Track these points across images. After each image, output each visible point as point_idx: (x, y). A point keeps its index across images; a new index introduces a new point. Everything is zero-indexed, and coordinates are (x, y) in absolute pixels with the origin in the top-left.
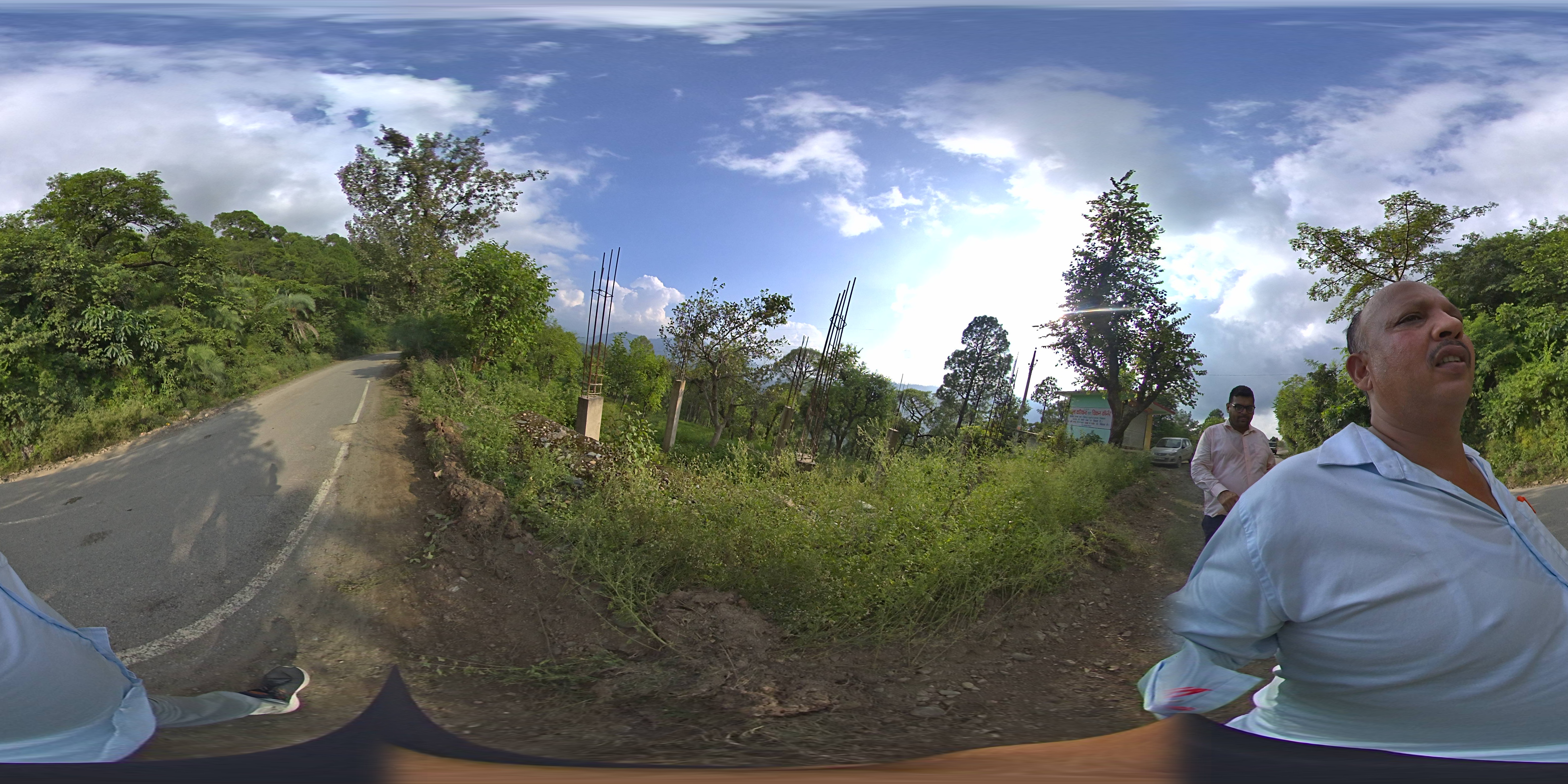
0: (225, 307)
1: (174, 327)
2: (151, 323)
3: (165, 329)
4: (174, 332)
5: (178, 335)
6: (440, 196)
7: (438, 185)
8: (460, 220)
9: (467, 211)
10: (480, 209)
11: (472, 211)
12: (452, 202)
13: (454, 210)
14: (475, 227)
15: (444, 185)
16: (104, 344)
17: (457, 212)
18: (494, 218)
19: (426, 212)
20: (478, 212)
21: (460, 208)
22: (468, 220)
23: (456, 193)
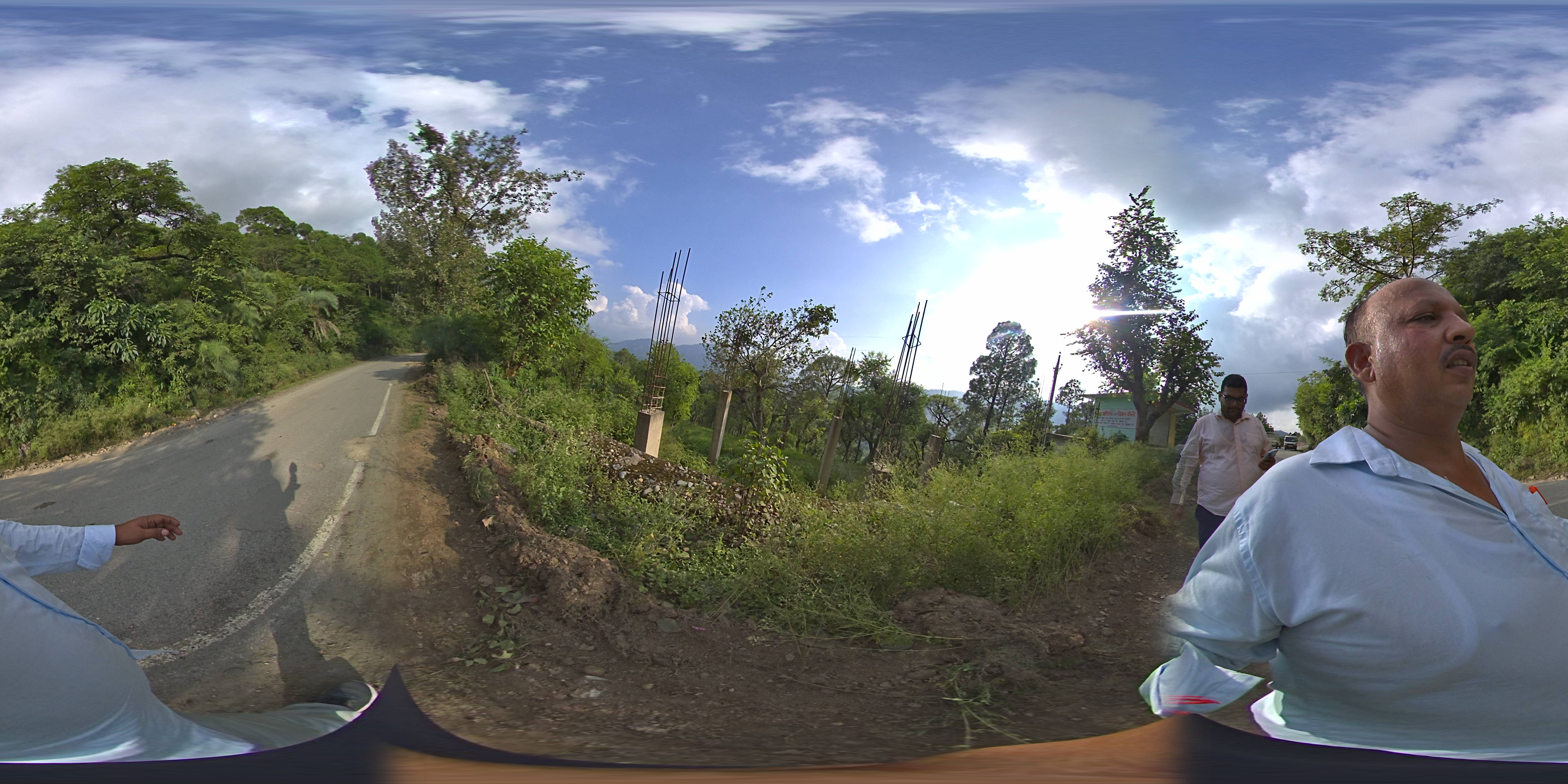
0: (243, 303)
1: (186, 322)
2: (162, 317)
3: (175, 324)
4: (186, 328)
5: (190, 330)
6: (471, 194)
7: (469, 183)
8: (490, 220)
9: (497, 211)
10: (511, 209)
11: (503, 211)
12: (483, 201)
13: (485, 209)
14: (505, 227)
15: (475, 184)
16: (107, 339)
17: (487, 212)
18: (525, 220)
19: (456, 210)
20: (509, 212)
21: (490, 207)
22: (498, 220)
23: (487, 193)
